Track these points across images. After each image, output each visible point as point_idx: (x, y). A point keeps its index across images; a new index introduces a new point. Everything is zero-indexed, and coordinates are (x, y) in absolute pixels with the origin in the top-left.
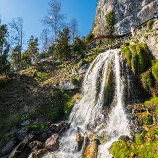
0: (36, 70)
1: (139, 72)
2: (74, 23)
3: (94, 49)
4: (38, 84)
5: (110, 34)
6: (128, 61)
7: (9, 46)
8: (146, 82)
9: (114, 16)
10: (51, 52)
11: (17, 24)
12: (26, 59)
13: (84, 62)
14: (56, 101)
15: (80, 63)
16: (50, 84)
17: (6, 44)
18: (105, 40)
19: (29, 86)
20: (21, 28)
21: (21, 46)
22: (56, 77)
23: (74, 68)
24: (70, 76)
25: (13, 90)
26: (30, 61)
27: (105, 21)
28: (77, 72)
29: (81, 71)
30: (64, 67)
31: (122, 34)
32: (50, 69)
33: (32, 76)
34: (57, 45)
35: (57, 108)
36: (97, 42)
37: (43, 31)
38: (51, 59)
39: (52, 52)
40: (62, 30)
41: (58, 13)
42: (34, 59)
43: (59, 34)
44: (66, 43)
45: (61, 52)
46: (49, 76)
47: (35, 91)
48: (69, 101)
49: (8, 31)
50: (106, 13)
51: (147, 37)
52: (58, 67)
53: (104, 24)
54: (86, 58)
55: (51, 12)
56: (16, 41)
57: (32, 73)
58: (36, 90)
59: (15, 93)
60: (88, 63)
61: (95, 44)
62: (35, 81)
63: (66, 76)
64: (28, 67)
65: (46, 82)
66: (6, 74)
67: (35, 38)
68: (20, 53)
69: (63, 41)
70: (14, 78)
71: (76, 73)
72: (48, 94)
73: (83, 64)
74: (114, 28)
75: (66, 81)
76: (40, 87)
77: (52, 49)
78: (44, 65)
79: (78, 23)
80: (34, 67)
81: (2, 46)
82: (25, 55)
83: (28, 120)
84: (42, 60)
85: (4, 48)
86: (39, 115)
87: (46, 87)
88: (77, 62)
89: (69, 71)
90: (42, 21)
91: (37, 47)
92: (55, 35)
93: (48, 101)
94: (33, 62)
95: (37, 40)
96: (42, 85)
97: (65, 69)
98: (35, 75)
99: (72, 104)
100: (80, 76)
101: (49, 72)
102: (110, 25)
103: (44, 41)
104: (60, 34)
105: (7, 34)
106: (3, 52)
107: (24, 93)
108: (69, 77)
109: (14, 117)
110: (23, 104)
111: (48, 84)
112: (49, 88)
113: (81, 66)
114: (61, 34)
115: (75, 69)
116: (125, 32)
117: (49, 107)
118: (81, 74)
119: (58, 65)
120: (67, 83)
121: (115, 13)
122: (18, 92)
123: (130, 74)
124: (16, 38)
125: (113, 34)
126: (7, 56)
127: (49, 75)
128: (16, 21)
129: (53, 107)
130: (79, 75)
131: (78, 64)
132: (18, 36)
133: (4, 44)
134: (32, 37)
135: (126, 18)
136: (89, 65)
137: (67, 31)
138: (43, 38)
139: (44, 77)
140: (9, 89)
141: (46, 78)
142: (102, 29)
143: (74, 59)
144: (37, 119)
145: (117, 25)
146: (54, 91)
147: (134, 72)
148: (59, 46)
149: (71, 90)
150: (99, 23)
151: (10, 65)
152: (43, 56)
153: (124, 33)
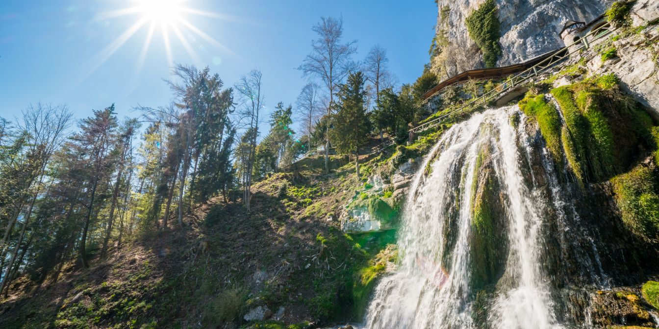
0: (285, 181)
1: (598, 174)
2: (378, 58)
3: (438, 114)
4: (288, 217)
5: (487, 66)
6: (550, 140)
7: (234, 132)
8: (637, 206)
9: (494, 15)
10: (320, 136)
11: (250, 84)
12: (266, 156)
13: (407, 155)
14: (331, 262)
15: (395, 156)
16: (316, 216)
17: (229, 128)
18: (471, 84)
19: (269, 220)
20: (257, 91)
21: (257, 128)
22: (333, 198)
23: (379, 171)
24: (369, 193)
25: (236, 230)
26: (274, 160)
27: (467, 34)
28: (388, 182)
29: (397, 179)
30: (353, 171)
31: (531, 58)
32: (317, 178)
33: (276, 195)
34: (335, 116)
35: (333, 284)
36: (447, 94)
37: (304, 90)
38: (321, 153)
39: (322, 136)
40: (345, 81)
41: (336, 43)
42: (283, 154)
43: (337, 90)
44: (355, 110)
45: (344, 133)
46: (314, 196)
47: (282, 233)
48: (368, 266)
49: (234, 101)
50: (466, 14)
51: (613, 56)
52: (339, 171)
53: (464, 43)
54: (413, 142)
55: (319, 45)
56: (247, 120)
57: (277, 188)
58: (282, 231)
59: (239, 237)
60: (418, 156)
61: (441, 101)
62: (283, 207)
63: (357, 193)
64: (270, 175)
65: (306, 212)
66: (224, 193)
67: (285, 108)
68: (254, 144)
69: (348, 107)
70: (239, 200)
71: (384, 186)
72: (310, 243)
73: (402, 160)
74: (499, 46)
75: (356, 207)
76: (293, 222)
77: (322, 128)
78: (304, 169)
79: (388, 56)
80: (281, 174)
81: (222, 133)
82: (265, 148)
83: (260, 308)
84: (301, 157)
85: (225, 136)
86: (286, 299)
87: (306, 225)
88: (386, 156)
89: (365, 180)
90: (300, 68)
91: (290, 126)
92: (329, 95)
93: (309, 260)
94: (280, 163)
95: (289, 111)
96: (297, 218)
97: (355, 176)
98: (283, 195)
99: (374, 275)
100: (395, 193)
101: (315, 186)
102: (484, 41)
103: (307, 112)
104: (342, 90)
105: (231, 108)
106: (222, 146)
107: (256, 238)
108: (366, 198)
109: (232, 295)
110: (252, 266)
111: (311, 216)
112: (313, 225)
113: (397, 166)
114: (344, 88)
115: (382, 174)
116: (543, 50)
117: (313, 277)
118: (399, 188)
119: (338, 167)
120: (359, 214)
121: (498, 6)
122: (243, 235)
123: (561, 182)
124: (248, 113)
125: (500, 64)
126: (229, 153)
127: (316, 192)
128: (248, 78)
129: (323, 281)
130: (392, 190)
131: (390, 161)
132: (251, 109)
133: (225, 129)
134: (280, 106)
135: (538, 9)
136: (421, 160)
137: (357, 80)
138: (303, 105)
139: (303, 197)
140: (228, 227)
141: (308, 200)
142: (459, 57)
143: (381, 147)
144: (282, 309)
145: (511, 37)
146: (326, 236)
147: (579, 176)
148: (340, 119)
149: (372, 233)
150: (451, 43)
151: (234, 171)
152: (303, 146)
153: (536, 53)
